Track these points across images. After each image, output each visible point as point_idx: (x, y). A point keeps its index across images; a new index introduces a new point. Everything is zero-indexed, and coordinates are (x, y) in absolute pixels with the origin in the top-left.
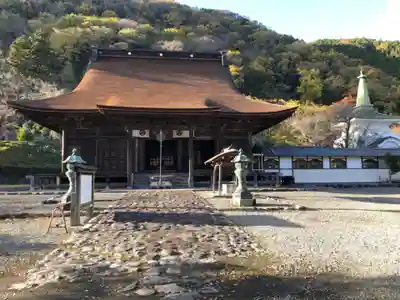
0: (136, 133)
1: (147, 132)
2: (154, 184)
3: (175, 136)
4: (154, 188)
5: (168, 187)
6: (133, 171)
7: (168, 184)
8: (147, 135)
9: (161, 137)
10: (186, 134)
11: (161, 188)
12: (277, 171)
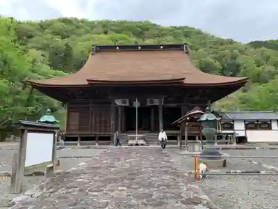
0: (119, 102)
1: (128, 101)
2: (130, 142)
3: (149, 104)
4: (131, 145)
5: (142, 145)
7: (141, 142)
8: (127, 104)
9: (137, 104)
11: (137, 145)
12: (232, 132)
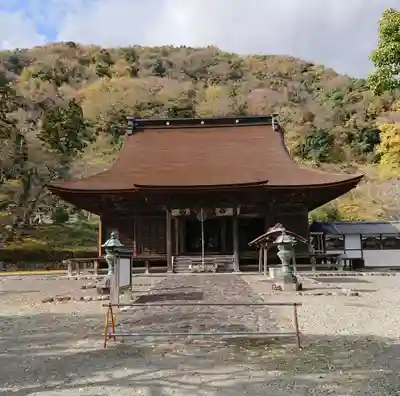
1: (187, 211)
3: (218, 214)
5: (210, 271)
6: (173, 253)
7: (209, 267)
9: (201, 216)
10: (229, 212)
11: (203, 272)
